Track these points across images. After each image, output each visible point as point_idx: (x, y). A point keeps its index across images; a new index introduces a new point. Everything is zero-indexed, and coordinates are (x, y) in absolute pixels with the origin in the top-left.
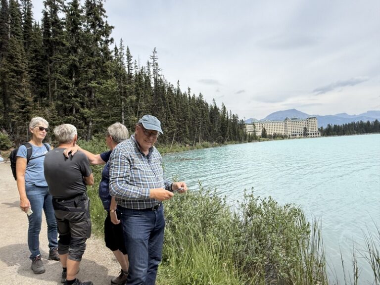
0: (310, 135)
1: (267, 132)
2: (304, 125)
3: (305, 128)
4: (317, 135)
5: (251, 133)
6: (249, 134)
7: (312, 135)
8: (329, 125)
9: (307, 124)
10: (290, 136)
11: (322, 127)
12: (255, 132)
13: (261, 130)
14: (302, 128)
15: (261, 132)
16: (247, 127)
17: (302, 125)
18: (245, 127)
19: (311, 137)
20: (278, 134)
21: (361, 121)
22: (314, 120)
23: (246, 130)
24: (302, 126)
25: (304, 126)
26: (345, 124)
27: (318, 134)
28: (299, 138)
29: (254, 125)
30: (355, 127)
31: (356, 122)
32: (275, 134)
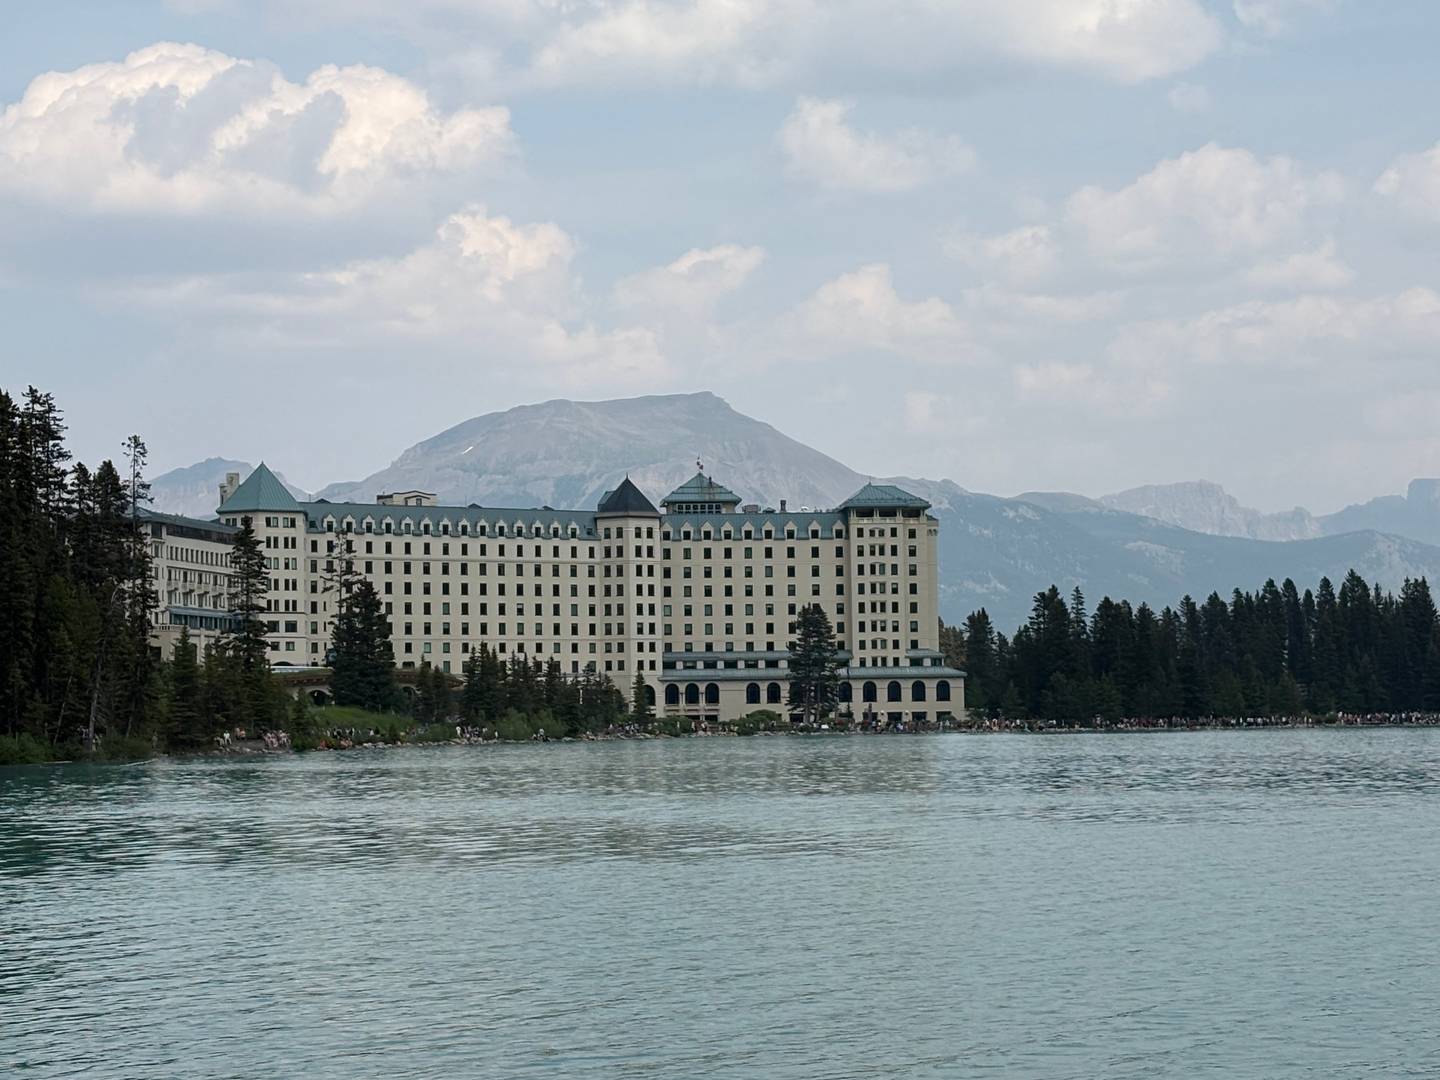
0: (858, 706)
1: (398, 638)
2: (804, 581)
3: (811, 621)
4: (931, 706)
5: (201, 640)
6: (186, 650)
7: (883, 707)
8: (1049, 602)
9: (828, 580)
10: (646, 694)
11: (979, 622)
12: (249, 630)
13: (332, 605)
14: (782, 619)
15: (326, 638)
16: (160, 563)
17: (780, 581)
18: (141, 568)
19: (869, 722)
20: (522, 669)
21: (1355, 580)
22: (902, 542)
23: (147, 598)
24: (781, 600)
25: (804, 599)
26: (1201, 602)
27: (944, 693)
28: (746, 728)
29: (244, 541)
30: (1299, 634)
31: (1307, 585)
32: (484, 666)
